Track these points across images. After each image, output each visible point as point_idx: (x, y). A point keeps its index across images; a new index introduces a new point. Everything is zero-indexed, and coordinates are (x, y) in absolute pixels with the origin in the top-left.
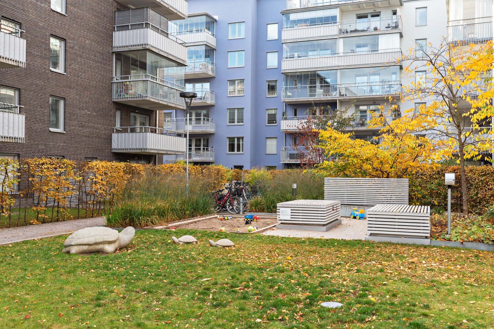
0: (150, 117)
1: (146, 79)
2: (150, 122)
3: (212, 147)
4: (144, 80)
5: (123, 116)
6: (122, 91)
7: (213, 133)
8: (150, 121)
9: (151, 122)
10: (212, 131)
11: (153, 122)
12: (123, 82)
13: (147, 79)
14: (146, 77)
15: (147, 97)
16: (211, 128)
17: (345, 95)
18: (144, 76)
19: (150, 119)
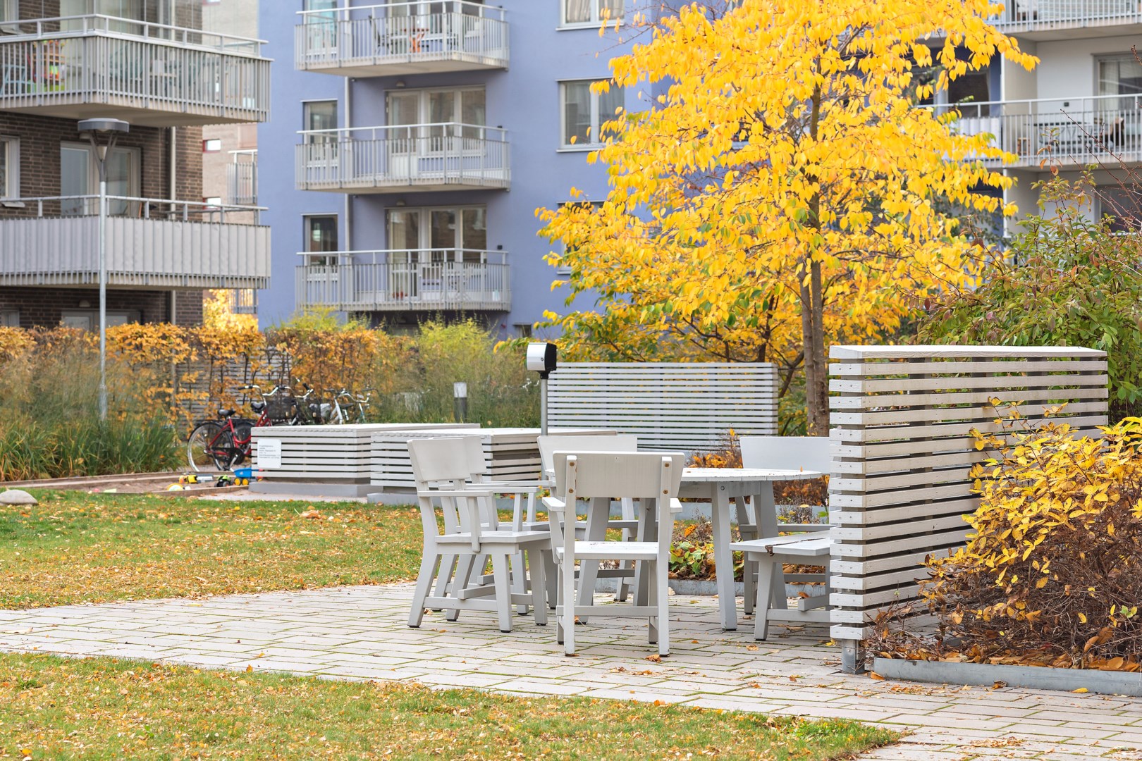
0: (142, 153)
1: (91, 33)
2: (142, 172)
3: (500, 248)
4: (85, 34)
5: (31, 159)
6: (23, 70)
7: (498, 185)
8: (142, 169)
9: (150, 170)
10: (497, 181)
11: (154, 170)
12: (29, 43)
13: (97, 32)
14: (91, 26)
15: (94, 93)
16: (487, 167)
17: (1031, 16)
18: (85, 23)
19: (142, 161)
